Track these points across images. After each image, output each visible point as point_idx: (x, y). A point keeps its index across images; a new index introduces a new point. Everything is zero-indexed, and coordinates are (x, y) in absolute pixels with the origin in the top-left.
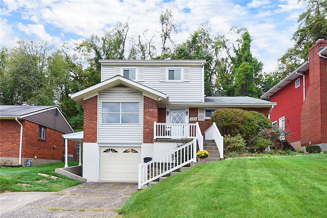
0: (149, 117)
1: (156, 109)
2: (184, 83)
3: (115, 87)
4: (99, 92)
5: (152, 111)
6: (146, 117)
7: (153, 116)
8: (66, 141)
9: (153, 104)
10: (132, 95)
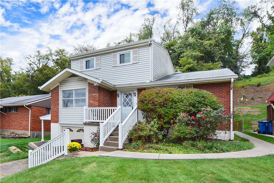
0: (92, 101)
1: (97, 93)
2: (133, 65)
3: (69, 77)
4: (60, 83)
5: (95, 95)
6: (90, 101)
7: (95, 100)
8: (42, 121)
9: (95, 89)
10: (81, 82)
